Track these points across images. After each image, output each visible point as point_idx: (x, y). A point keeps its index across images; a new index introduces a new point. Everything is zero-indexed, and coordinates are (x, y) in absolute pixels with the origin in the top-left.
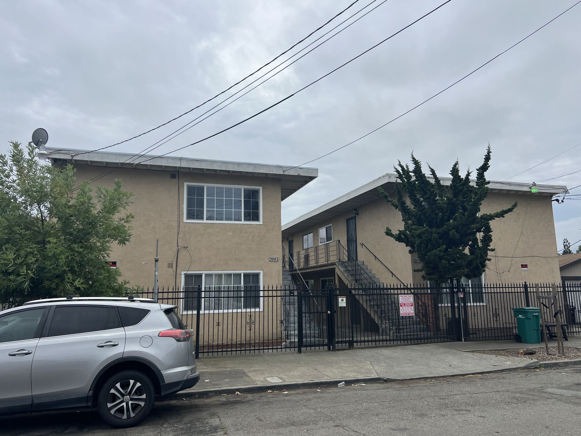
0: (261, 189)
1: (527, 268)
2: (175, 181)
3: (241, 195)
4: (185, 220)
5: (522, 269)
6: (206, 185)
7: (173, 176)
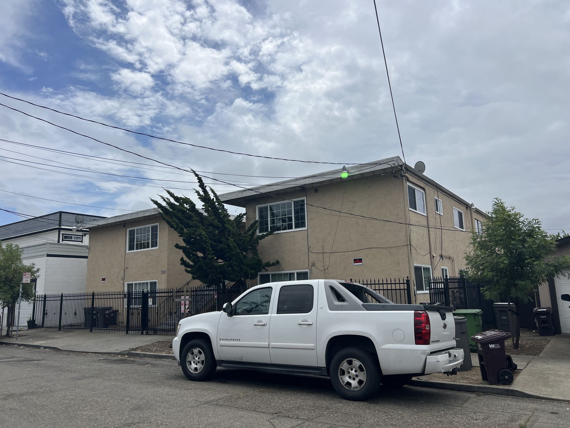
0: (158, 224)
1: (362, 262)
2: (125, 228)
3: (150, 231)
4: (128, 252)
5: (355, 264)
6: (135, 228)
7: (124, 226)
